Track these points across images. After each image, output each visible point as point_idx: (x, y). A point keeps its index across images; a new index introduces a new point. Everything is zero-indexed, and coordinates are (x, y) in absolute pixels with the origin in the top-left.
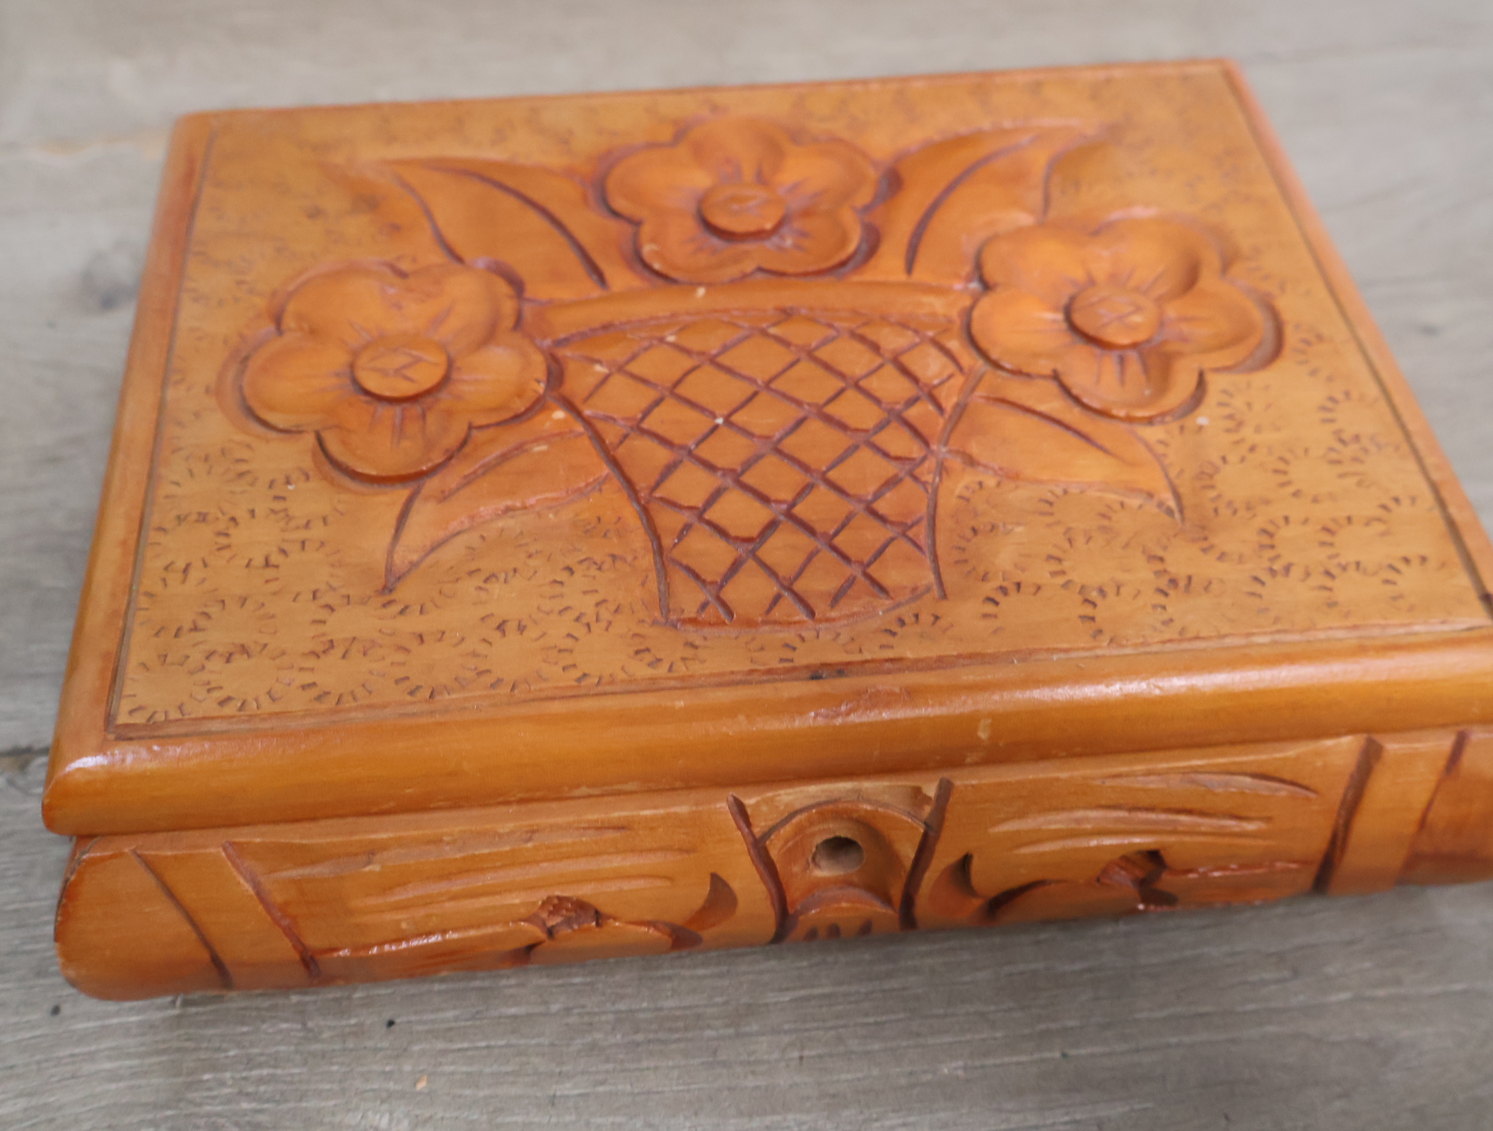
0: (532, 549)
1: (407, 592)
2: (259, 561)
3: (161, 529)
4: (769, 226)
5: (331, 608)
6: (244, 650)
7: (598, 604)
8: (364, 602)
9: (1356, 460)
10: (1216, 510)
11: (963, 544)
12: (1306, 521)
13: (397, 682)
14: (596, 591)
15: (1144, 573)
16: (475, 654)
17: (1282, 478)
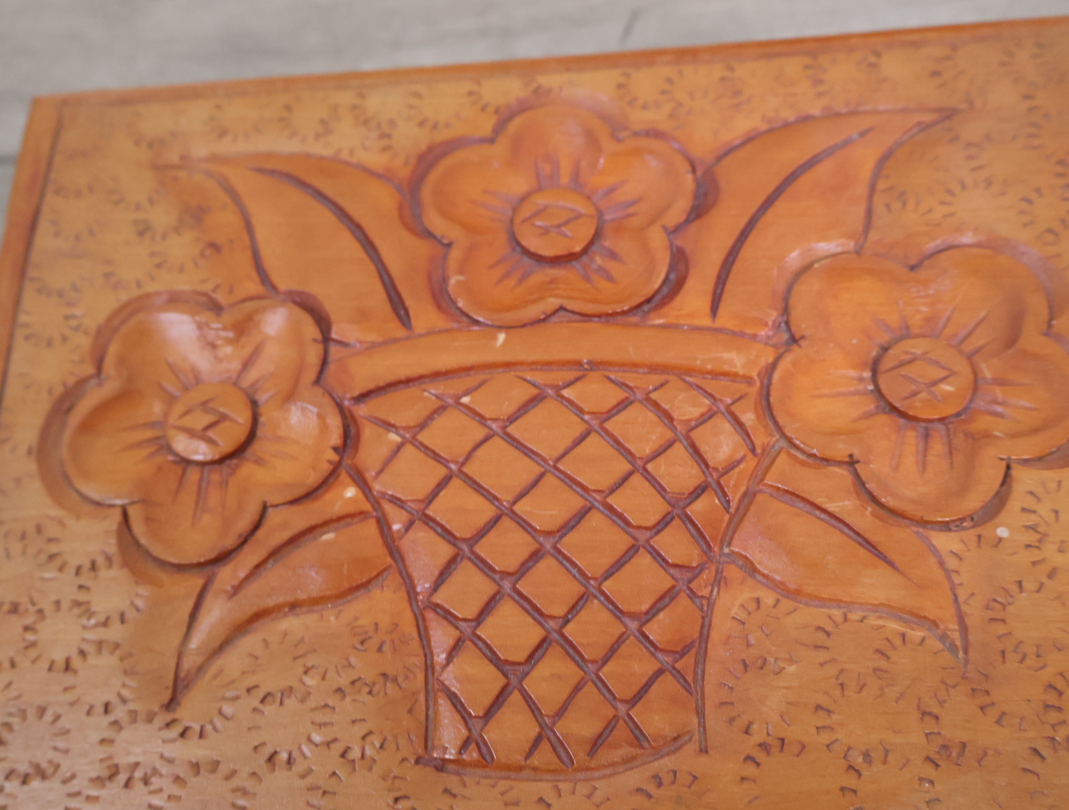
0: (311, 661)
1: (189, 709)
2: (60, 663)
4: (578, 249)
5: (119, 725)
6: (40, 771)
7: (364, 738)
8: (150, 719)
10: (1003, 653)
11: (731, 681)
14: (364, 720)
15: (914, 736)
16: (244, 792)
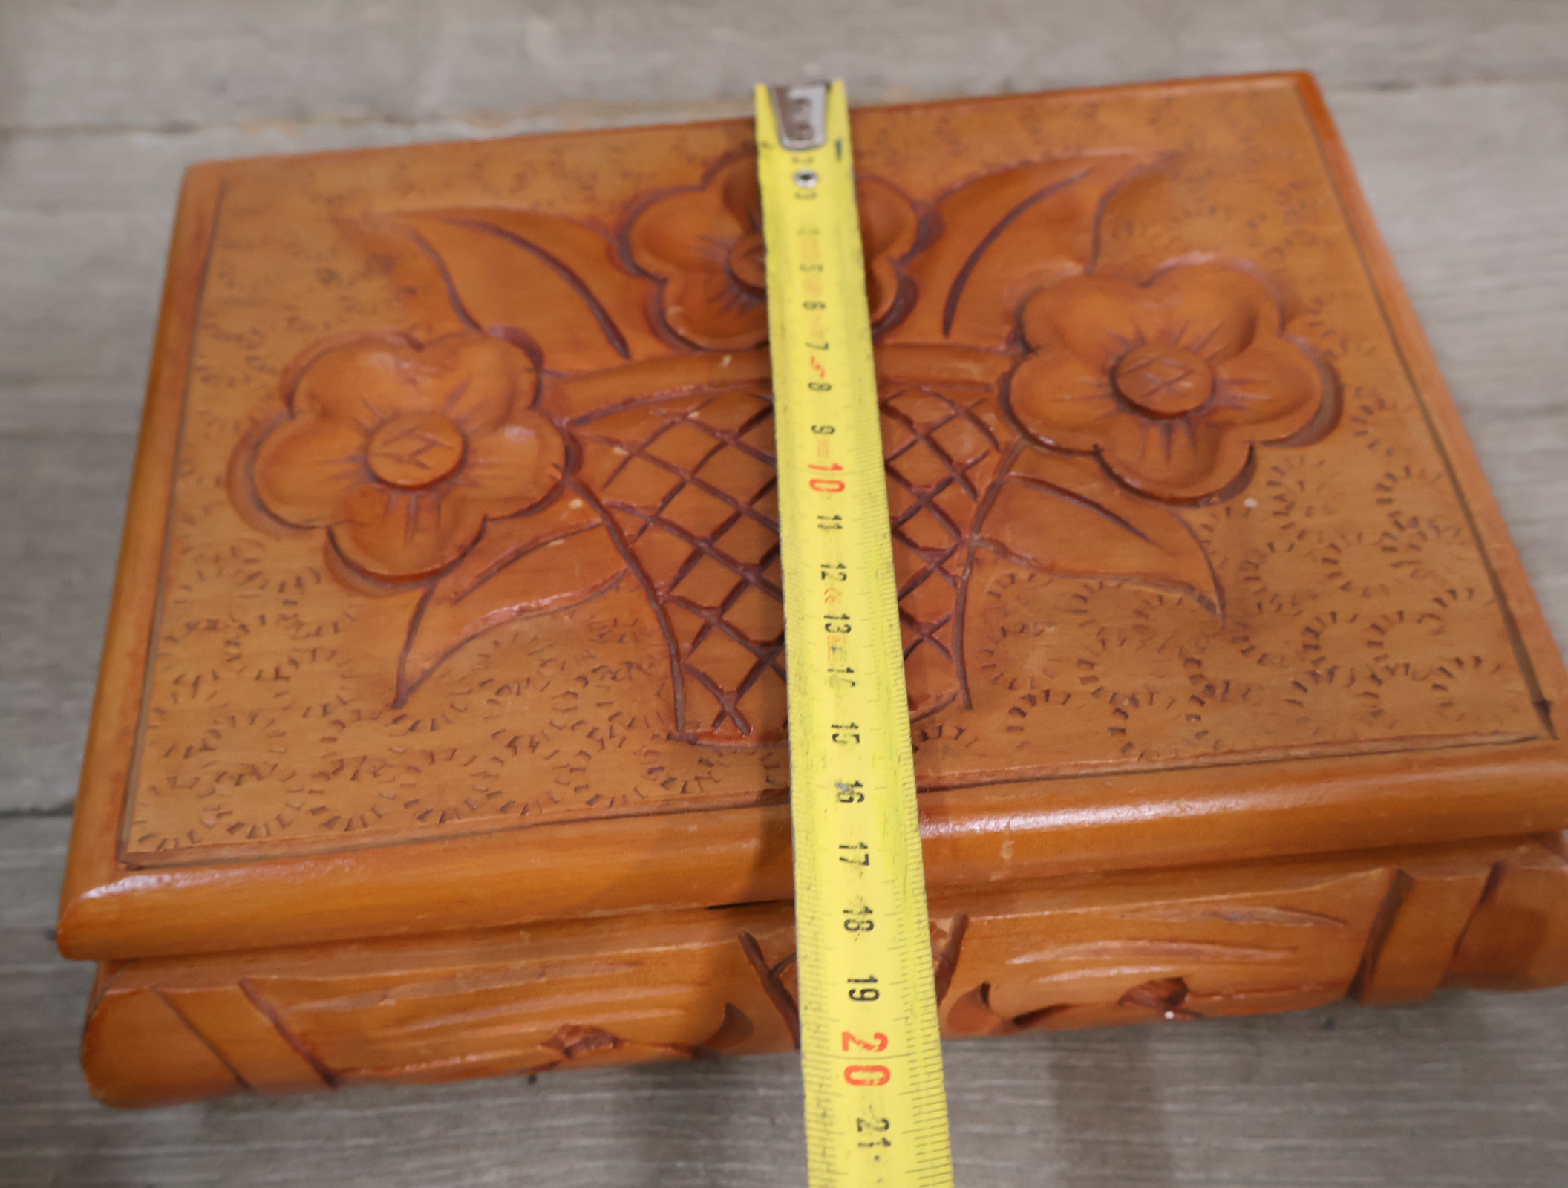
0: (546, 656)
1: (417, 706)
2: (269, 672)
3: (171, 639)
5: (340, 724)
6: (254, 772)
7: (611, 719)
8: (375, 717)
9: (1412, 547)
10: (1259, 606)
11: (991, 647)
12: (1353, 619)
13: (407, 805)
14: (610, 703)
15: (1179, 680)
16: (486, 775)
17: (1330, 569)
